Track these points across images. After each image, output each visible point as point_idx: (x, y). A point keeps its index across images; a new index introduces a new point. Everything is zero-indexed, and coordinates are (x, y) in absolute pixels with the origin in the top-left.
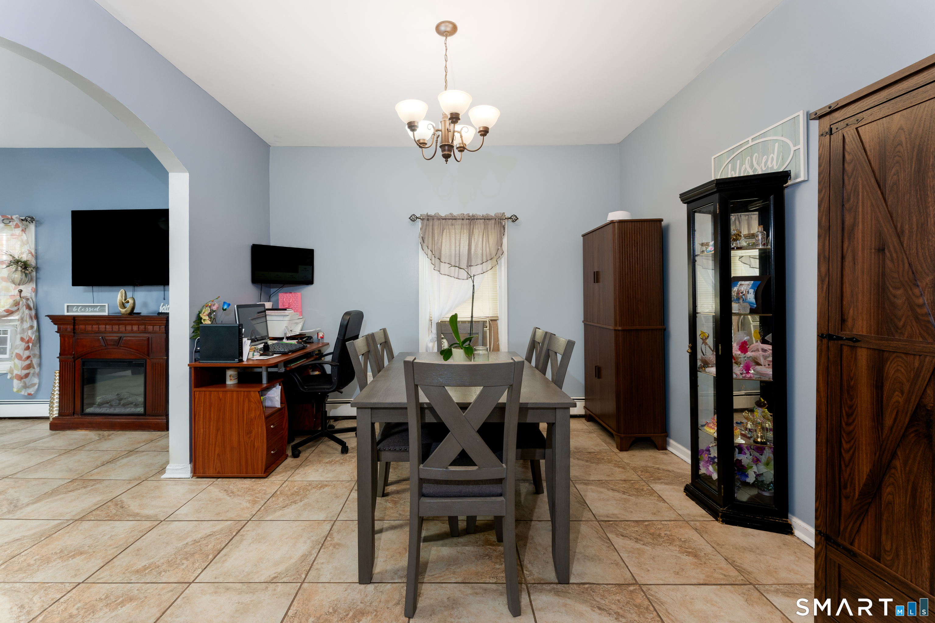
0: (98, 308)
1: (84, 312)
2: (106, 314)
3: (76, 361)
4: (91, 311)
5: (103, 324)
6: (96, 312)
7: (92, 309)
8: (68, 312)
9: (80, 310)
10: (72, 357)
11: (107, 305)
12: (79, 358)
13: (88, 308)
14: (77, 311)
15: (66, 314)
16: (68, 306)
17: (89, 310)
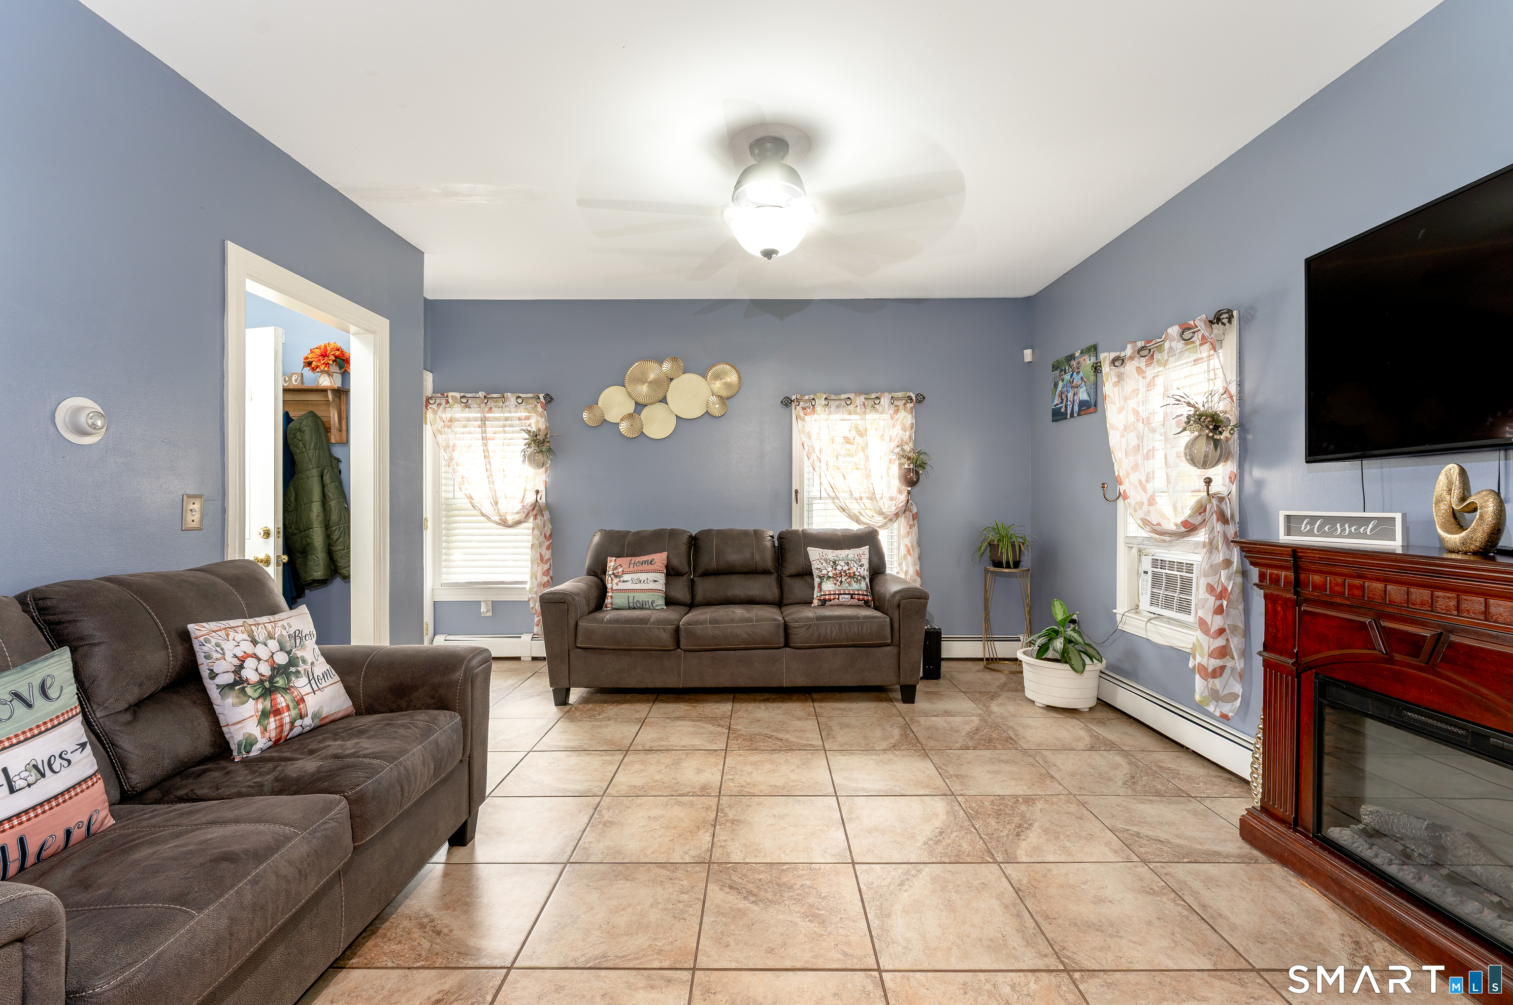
0: (1370, 526)
1: (1331, 534)
2: (1395, 545)
3: (1303, 676)
4: (1351, 535)
5: (1378, 579)
6: (1364, 536)
7: (1353, 529)
8: (1288, 532)
9: (1319, 529)
10: (1291, 661)
11: (1398, 517)
12: (1310, 669)
13: (1342, 526)
14: (1310, 533)
15: (1283, 538)
16: (1288, 518)
17: (1344, 530)
